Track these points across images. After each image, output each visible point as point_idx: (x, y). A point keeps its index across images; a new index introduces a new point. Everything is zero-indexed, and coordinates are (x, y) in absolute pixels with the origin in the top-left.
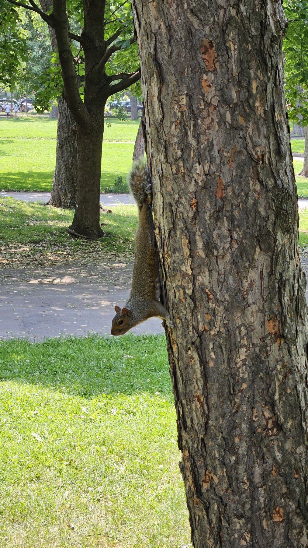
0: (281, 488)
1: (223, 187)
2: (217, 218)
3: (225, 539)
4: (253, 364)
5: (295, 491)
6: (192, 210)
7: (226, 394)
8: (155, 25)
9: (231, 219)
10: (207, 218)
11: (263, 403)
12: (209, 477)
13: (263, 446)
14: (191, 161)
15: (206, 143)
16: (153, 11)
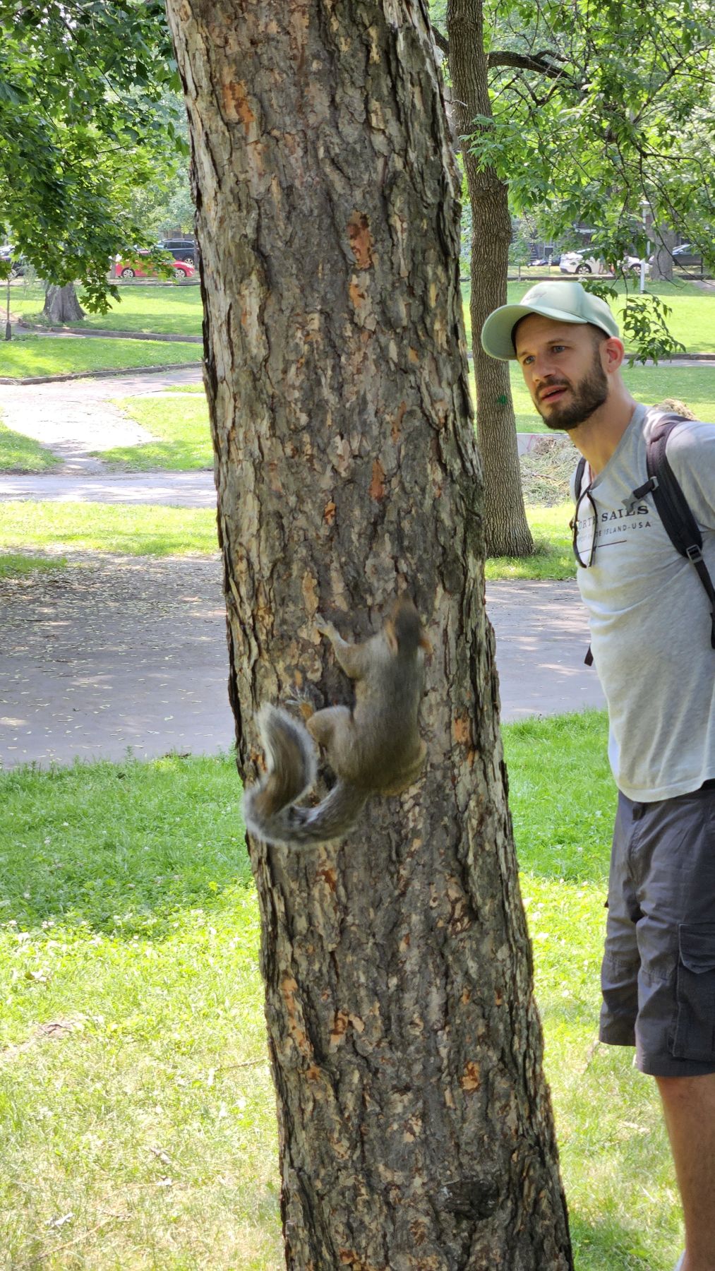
0: (477, 1026)
1: (382, 478)
2: (373, 535)
3: (372, 1136)
4: (432, 803)
5: (497, 1030)
6: (327, 523)
7: (382, 862)
8: (258, 185)
9: (399, 536)
10: (354, 537)
11: (446, 872)
12: (344, 1023)
13: (447, 952)
14: (325, 432)
15: (354, 398)
16: (254, 160)
